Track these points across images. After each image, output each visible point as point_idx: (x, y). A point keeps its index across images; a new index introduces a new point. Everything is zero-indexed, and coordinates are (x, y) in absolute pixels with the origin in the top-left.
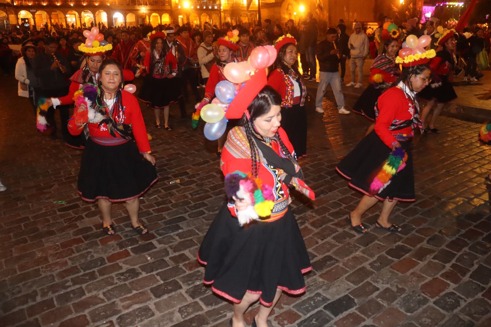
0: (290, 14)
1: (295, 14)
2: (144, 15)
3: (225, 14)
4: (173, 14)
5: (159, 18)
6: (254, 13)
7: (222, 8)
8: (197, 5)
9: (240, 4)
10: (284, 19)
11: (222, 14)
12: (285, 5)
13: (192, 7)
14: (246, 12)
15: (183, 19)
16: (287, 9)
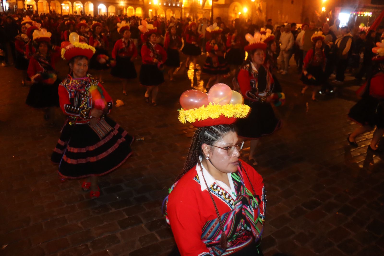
0: (236, 14)
1: (240, 13)
2: (122, 7)
3: (185, 10)
4: (145, 8)
5: (134, 10)
6: (208, 11)
7: (183, 6)
8: (164, 2)
9: (197, 3)
10: (231, 17)
11: (183, 11)
12: (232, 6)
13: (160, 4)
14: (202, 10)
15: (152, 13)
16: (234, 10)
